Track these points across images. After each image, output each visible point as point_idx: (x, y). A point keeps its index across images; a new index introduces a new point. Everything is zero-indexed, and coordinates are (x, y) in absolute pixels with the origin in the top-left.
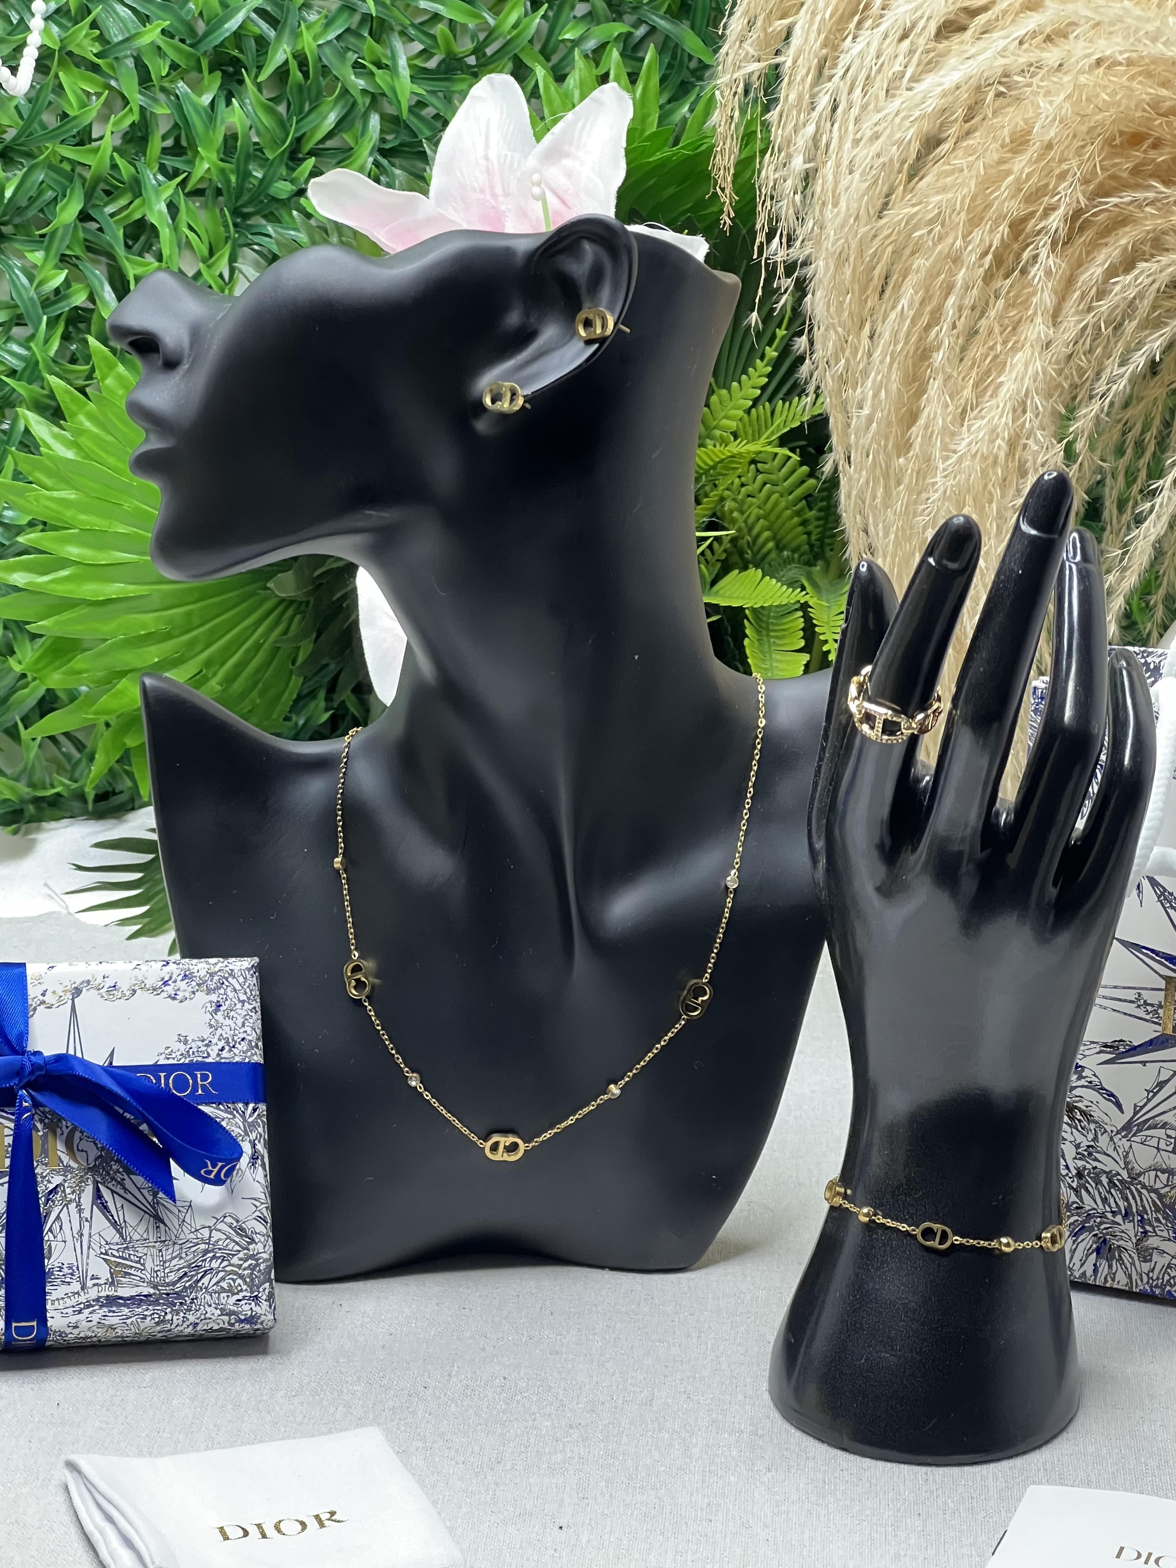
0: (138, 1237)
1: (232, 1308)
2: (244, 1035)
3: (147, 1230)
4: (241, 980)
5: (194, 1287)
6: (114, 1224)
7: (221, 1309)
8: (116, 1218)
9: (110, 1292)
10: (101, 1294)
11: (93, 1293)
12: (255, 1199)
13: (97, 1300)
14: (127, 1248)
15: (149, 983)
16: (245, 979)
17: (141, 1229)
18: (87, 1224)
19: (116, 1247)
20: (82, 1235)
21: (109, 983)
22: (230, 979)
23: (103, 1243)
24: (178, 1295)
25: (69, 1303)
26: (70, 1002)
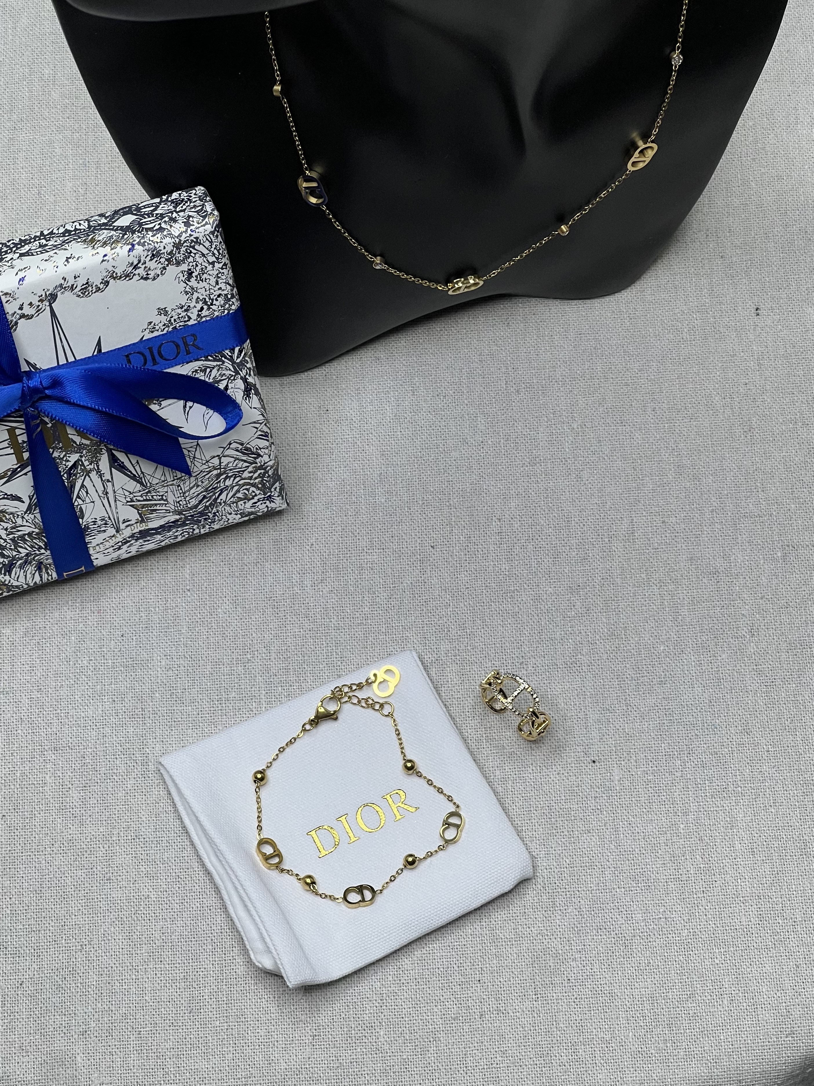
0: (157, 481)
1: (250, 510)
2: (220, 292)
3: (164, 474)
4: (207, 244)
5: (215, 503)
6: (133, 477)
7: (240, 514)
8: (134, 472)
9: (143, 527)
10: (134, 532)
11: (127, 533)
12: (254, 423)
13: (132, 536)
14: (149, 492)
15: (119, 271)
16: (211, 242)
17: (158, 474)
18: (109, 484)
19: (140, 494)
20: (107, 493)
21: (81, 281)
22: (197, 247)
23: (127, 494)
24: (202, 514)
25: (108, 544)
26: (48, 308)
